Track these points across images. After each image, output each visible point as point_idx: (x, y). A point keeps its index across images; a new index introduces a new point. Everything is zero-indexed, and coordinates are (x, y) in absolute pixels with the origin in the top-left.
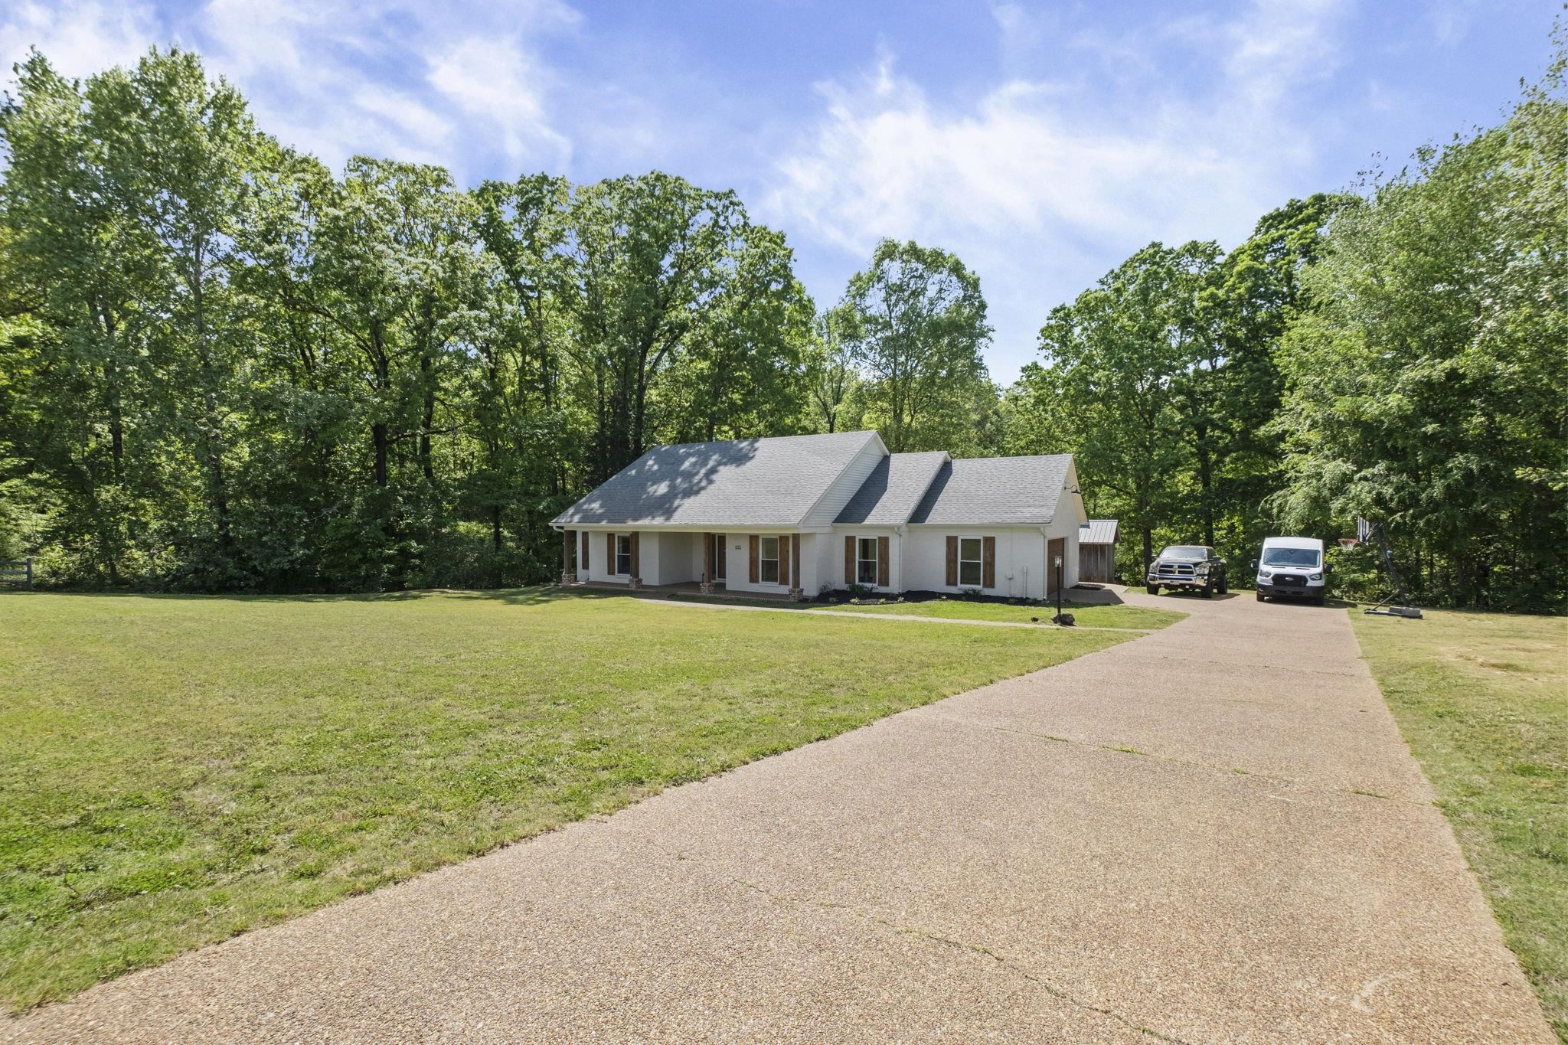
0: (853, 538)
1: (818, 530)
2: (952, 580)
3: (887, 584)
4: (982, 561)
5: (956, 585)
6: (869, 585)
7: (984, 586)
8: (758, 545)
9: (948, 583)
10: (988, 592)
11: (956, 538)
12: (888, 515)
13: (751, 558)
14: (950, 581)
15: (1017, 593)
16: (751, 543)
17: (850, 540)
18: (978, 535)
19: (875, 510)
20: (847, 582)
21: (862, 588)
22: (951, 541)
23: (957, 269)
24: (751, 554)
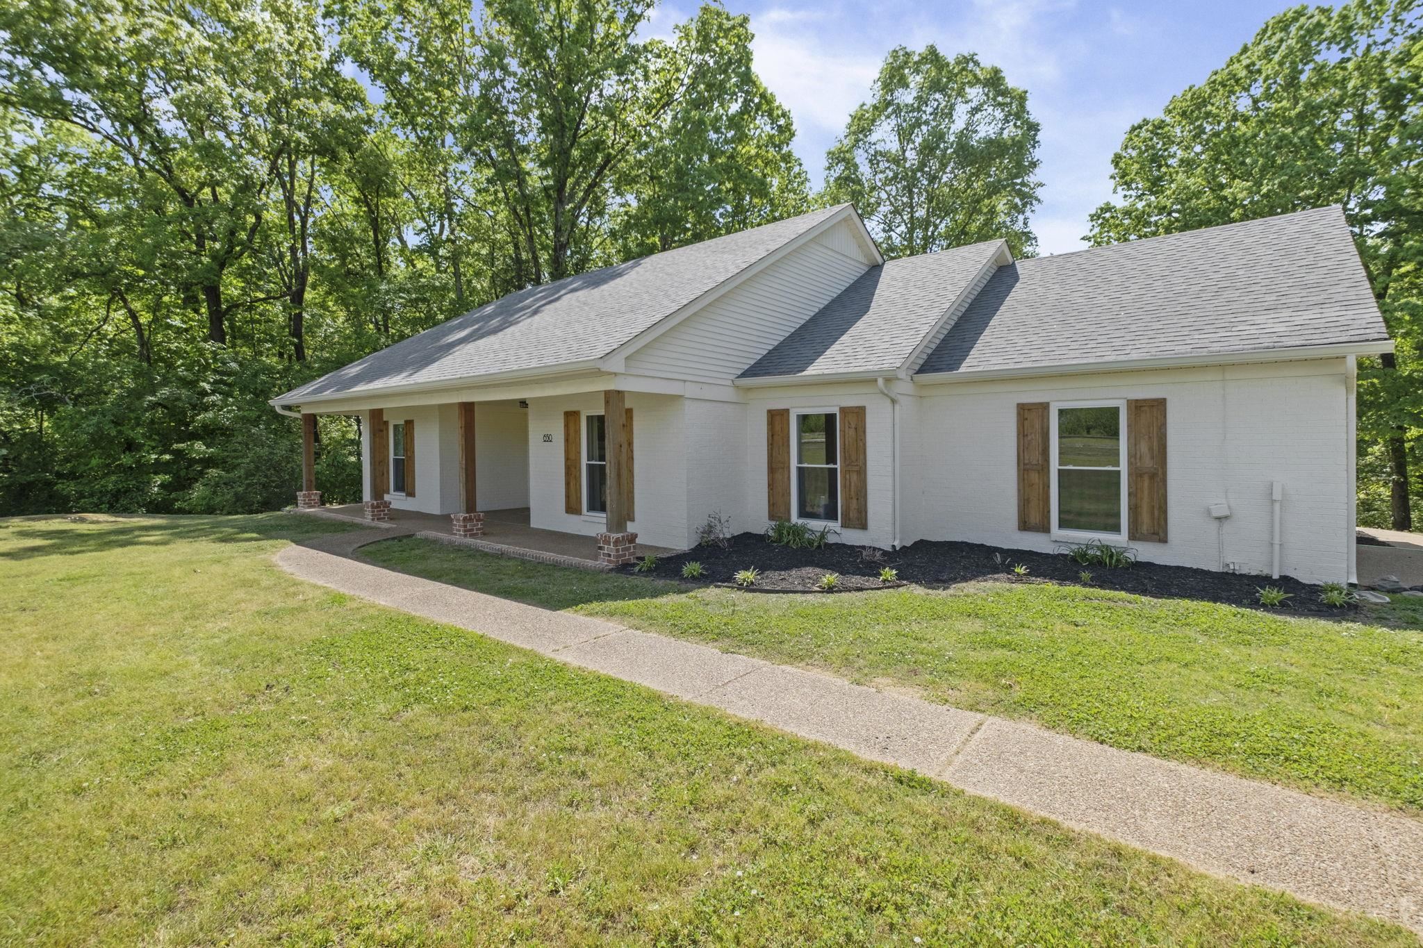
0: (784, 413)
1: (689, 391)
2: (1035, 518)
3: (863, 526)
4: (1123, 467)
5: (1045, 529)
6: (816, 525)
7: (1133, 536)
8: (578, 431)
9: (1024, 526)
10: (1146, 552)
11: (1045, 407)
12: (862, 353)
13: (567, 459)
14: (1031, 521)
15: (1248, 561)
16: (567, 426)
17: (777, 418)
18: (1113, 396)
19: (836, 346)
20: (772, 517)
21: (804, 529)
22: (1032, 417)
23: (994, 81)
24: (567, 452)
